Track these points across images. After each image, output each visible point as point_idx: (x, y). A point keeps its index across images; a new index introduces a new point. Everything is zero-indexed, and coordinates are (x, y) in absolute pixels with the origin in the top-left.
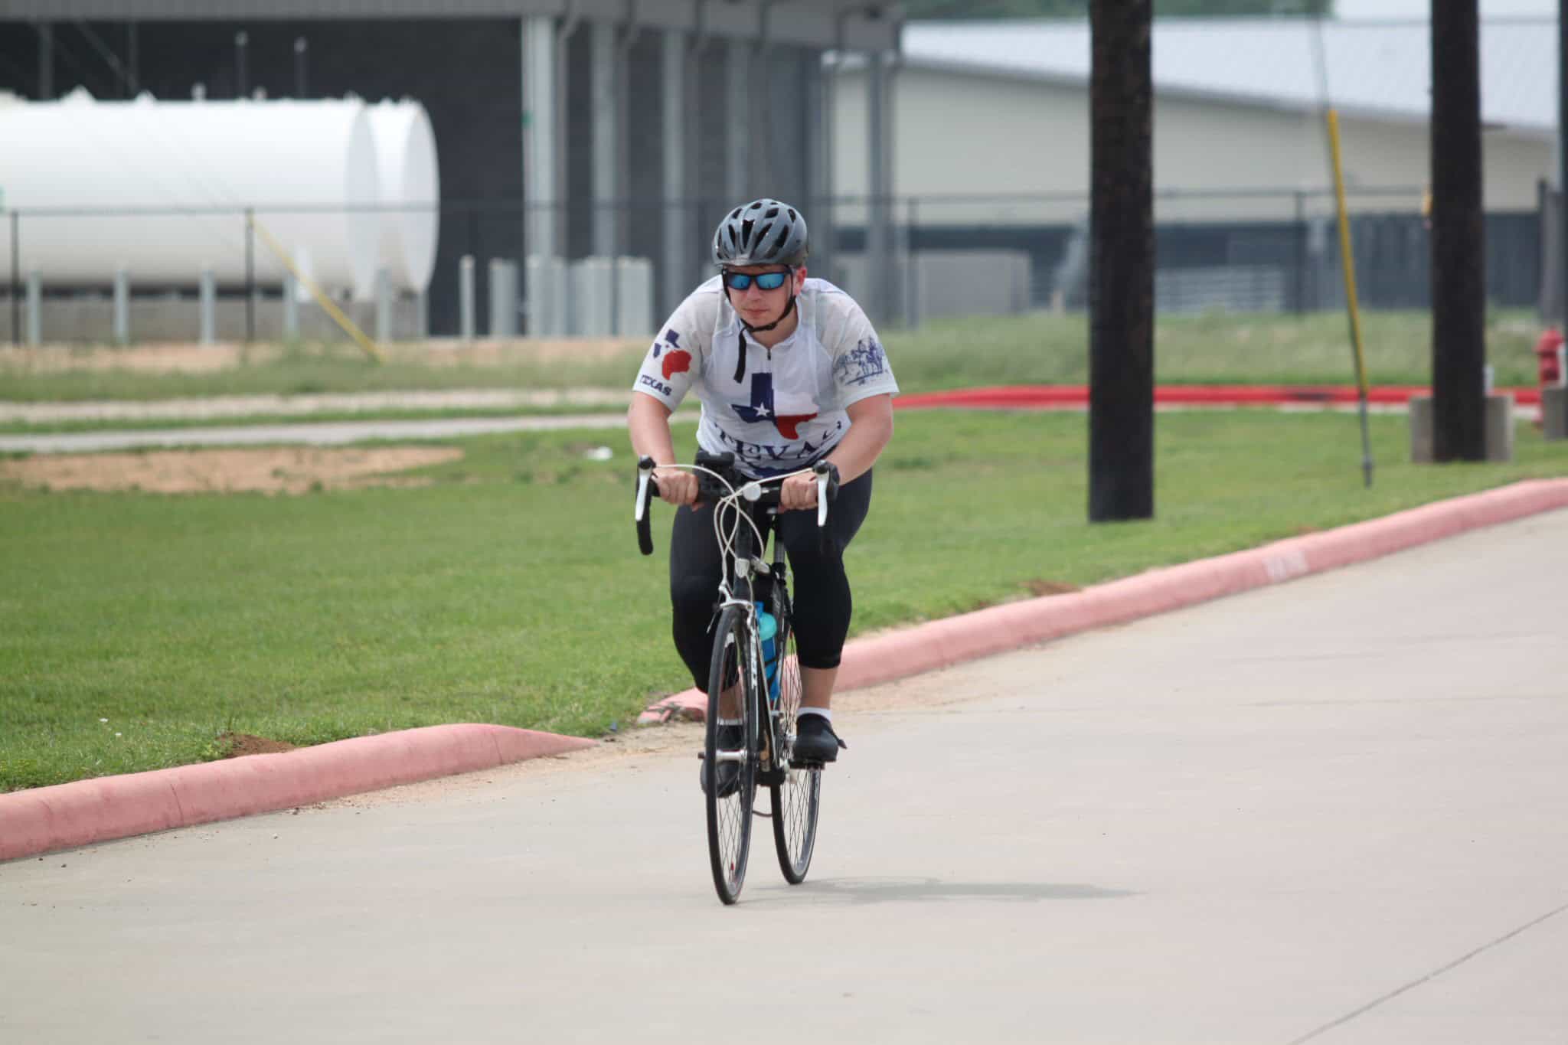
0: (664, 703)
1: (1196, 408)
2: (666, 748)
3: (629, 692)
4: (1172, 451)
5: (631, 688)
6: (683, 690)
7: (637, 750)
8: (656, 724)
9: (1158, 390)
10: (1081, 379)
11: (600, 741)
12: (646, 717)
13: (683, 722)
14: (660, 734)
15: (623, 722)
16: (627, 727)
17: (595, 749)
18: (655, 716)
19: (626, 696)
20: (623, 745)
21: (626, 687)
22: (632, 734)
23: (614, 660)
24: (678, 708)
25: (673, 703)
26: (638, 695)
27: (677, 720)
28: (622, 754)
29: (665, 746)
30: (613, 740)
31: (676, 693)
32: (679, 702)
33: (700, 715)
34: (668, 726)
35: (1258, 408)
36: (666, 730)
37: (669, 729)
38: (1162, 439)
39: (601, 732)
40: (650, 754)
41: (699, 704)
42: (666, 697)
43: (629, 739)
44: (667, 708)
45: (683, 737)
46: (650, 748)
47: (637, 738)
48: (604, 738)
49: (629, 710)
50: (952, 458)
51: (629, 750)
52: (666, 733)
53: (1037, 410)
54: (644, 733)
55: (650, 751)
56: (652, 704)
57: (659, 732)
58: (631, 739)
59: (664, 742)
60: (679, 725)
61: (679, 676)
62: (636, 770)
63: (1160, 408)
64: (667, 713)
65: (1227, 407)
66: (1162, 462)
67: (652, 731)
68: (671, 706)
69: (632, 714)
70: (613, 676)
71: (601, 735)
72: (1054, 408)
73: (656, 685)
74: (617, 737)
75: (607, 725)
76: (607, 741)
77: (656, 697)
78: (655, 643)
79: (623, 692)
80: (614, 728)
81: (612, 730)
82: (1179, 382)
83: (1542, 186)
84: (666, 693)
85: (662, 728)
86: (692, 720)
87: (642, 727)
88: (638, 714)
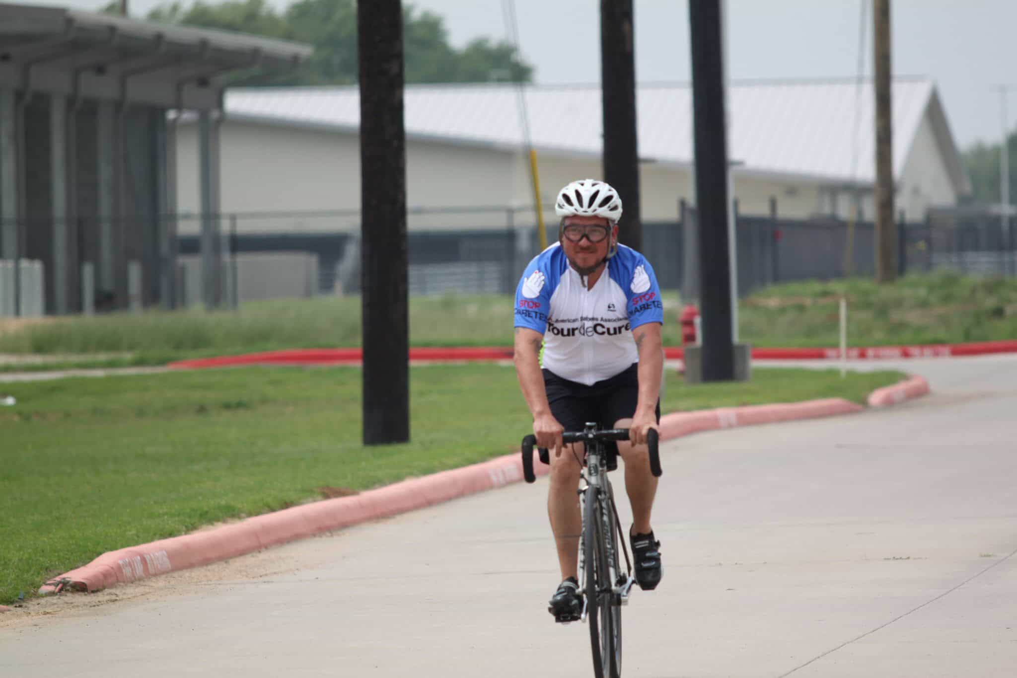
0: (58, 579)
1: (439, 363)
2: (60, 611)
3: (32, 572)
4: (422, 394)
5: (34, 568)
6: (72, 569)
7: (38, 613)
8: (52, 594)
9: (412, 350)
10: (357, 344)
11: (11, 607)
12: (45, 589)
13: (72, 592)
14: (55, 601)
15: (28, 593)
16: (31, 597)
17: (8, 612)
18: (51, 588)
19: (29, 574)
20: (28, 609)
21: (30, 568)
22: (35, 602)
23: (21, 548)
24: (68, 582)
25: (64, 579)
26: (39, 573)
27: (67, 591)
28: (27, 616)
29: (59, 609)
30: (20, 606)
31: (67, 571)
32: (68, 578)
33: (85, 587)
34: (61, 595)
35: (483, 363)
36: (59, 598)
37: (61, 597)
38: (415, 386)
39: (12, 600)
40: (48, 615)
41: (83, 579)
42: (60, 574)
43: (32, 605)
44: (60, 582)
45: (72, 603)
46: (47, 611)
47: (38, 604)
48: (14, 605)
49: (32, 584)
50: (264, 401)
51: (32, 613)
52: (59, 600)
53: (324, 366)
54: (43, 601)
55: (48, 613)
56: (49, 579)
57: (54, 599)
58: (34, 605)
59: (58, 607)
60: (69, 594)
61: (69, 559)
62: (37, 627)
63: (413, 364)
64: (60, 586)
65: (460, 363)
66: (414, 402)
67: (48, 599)
68: (63, 581)
69: (35, 587)
70: (20, 560)
71: (12, 603)
72: (338, 364)
73: (52, 565)
74: (24, 604)
75: (17, 595)
76: (16, 607)
77: (52, 574)
78: (51, 536)
79: (28, 572)
80: (22, 597)
81: (20, 599)
82: (427, 345)
83: (683, 204)
84: (59, 571)
85: (57, 597)
86: (78, 591)
87: (42, 596)
88: (39, 587)
